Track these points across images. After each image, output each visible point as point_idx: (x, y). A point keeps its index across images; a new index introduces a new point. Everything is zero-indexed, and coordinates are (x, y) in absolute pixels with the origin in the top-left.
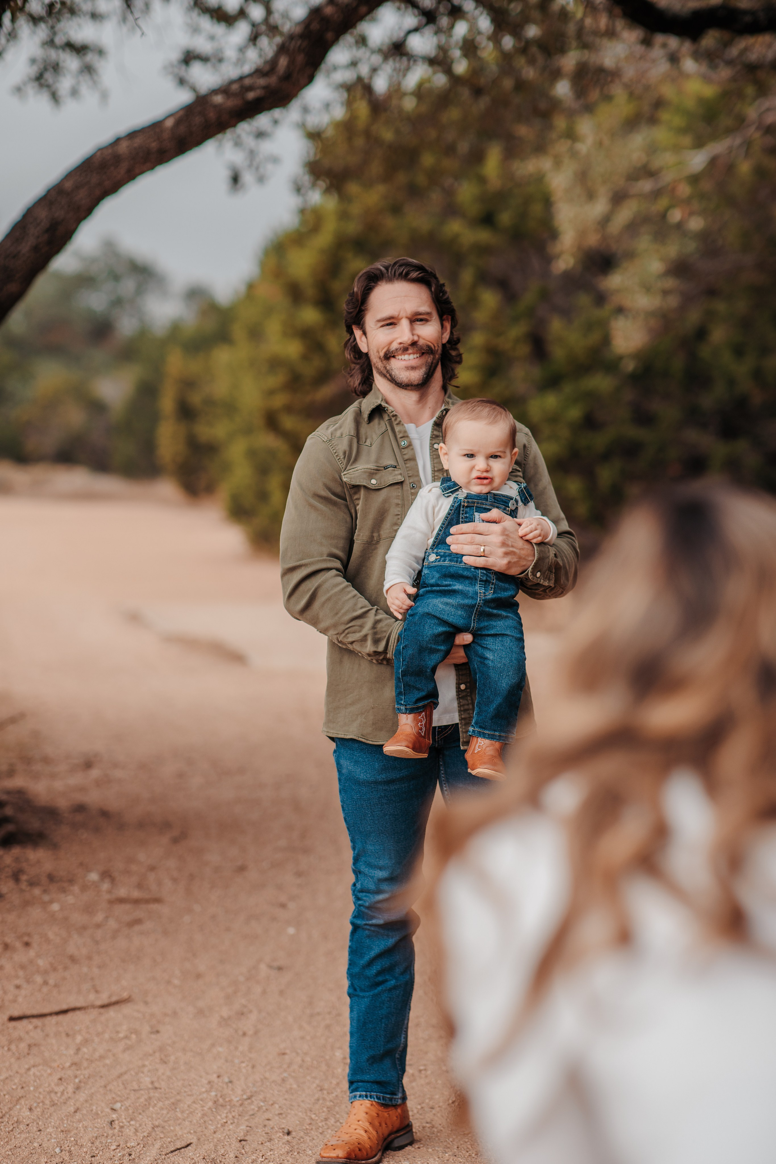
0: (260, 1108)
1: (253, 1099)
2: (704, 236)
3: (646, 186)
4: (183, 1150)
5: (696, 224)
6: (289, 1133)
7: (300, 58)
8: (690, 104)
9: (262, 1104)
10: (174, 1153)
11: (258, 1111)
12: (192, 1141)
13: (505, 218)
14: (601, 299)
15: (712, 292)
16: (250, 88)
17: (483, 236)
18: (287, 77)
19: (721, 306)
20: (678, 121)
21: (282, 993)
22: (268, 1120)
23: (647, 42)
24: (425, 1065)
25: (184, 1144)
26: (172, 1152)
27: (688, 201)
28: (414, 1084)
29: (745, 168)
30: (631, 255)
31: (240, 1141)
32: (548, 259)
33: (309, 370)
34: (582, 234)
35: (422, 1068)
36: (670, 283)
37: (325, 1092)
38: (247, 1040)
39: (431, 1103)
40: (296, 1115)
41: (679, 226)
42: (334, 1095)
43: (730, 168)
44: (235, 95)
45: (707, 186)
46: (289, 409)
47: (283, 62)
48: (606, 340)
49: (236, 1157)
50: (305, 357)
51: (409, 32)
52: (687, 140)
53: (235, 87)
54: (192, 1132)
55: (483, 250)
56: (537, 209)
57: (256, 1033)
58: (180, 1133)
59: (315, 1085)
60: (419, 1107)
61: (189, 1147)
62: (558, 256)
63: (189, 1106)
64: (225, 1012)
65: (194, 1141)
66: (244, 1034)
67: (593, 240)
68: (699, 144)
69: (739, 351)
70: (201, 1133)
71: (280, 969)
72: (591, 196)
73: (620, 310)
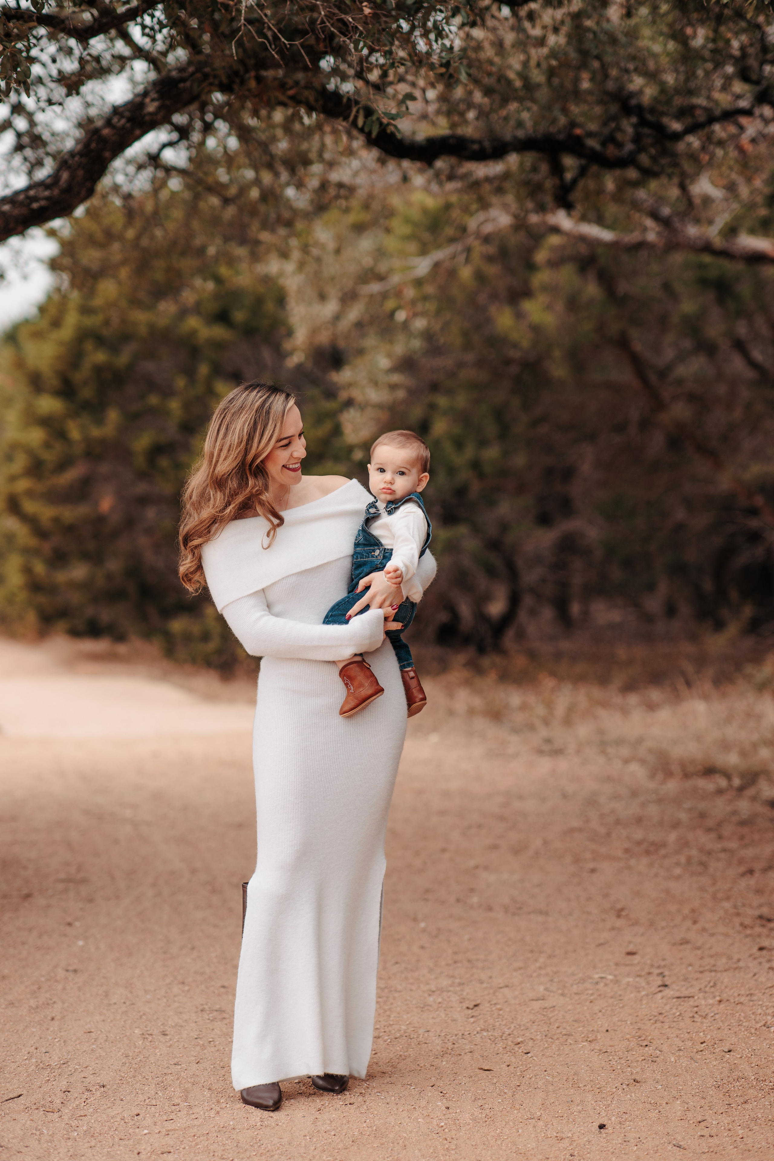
0: (76, 1070)
1: (69, 1063)
2: (428, 336)
3: (375, 287)
4: (16, 1099)
5: (420, 324)
6: (104, 1086)
7: (80, 173)
8: (415, 214)
9: (77, 1067)
10: (8, 1102)
11: (74, 1072)
12: (22, 1093)
13: (239, 316)
14: (331, 393)
15: (435, 387)
16: (35, 199)
17: (218, 332)
18: (68, 189)
19: (442, 401)
20: (406, 230)
21: (80, 989)
22: (85, 1078)
23: (382, 162)
24: (212, 1038)
25: (16, 1095)
26: (7, 1100)
27: (413, 302)
28: (205, 1051)
29: (466, 273)
30: (361, 352)
31: (64, 1092)
32: (281, 354)
33: (49, 457)
34: (314, 331)
35: (211, 1040)
36: (396, 378)
37: (130, 1058)
38: (56, 1023)
39: (221, 1064)
40: (107, 1074)
41: (405, 325)
42: (138, 1059)
43: (452, 273)
44: (22, 204)
45: (430, 289)
46: (30, 494)
47: (65, 176)
48: (337, 431)
49: (62, 1103)
50: (47, 445)
51: (164, 146)
52: (412, 247)
53: (22, 197)
54: (21, 1087)
55: (219, 346)
56: (270, 306)
57: (63, 1018)
58: (11, 1088)
59: (120, 1053)
60: (212, 1067)
61: (21, 1097)
62: (291, 353)
63: (14, 1069)
64: (33, 1003)
65: (25, 1092)
66: (53, 1019)
67: (324, 338)
68: (424, 251)
69: (459, 444)
70: (29, 1088)
71: (75, 971)
72: (322, 297)
73: (349, 403)
